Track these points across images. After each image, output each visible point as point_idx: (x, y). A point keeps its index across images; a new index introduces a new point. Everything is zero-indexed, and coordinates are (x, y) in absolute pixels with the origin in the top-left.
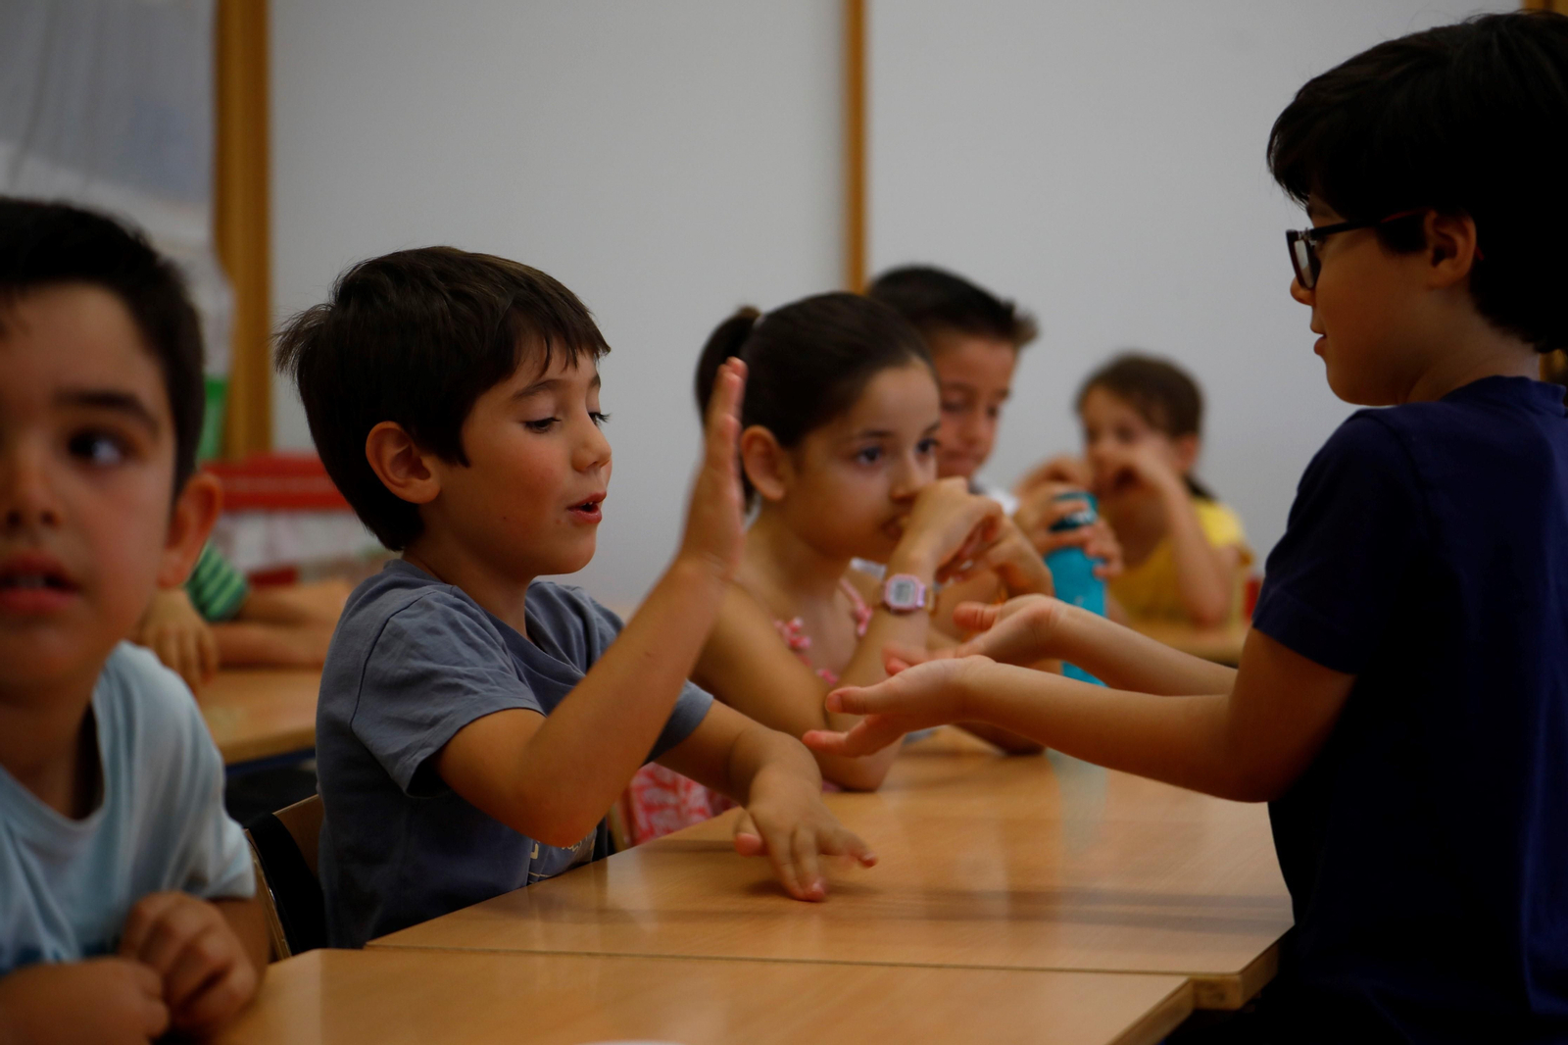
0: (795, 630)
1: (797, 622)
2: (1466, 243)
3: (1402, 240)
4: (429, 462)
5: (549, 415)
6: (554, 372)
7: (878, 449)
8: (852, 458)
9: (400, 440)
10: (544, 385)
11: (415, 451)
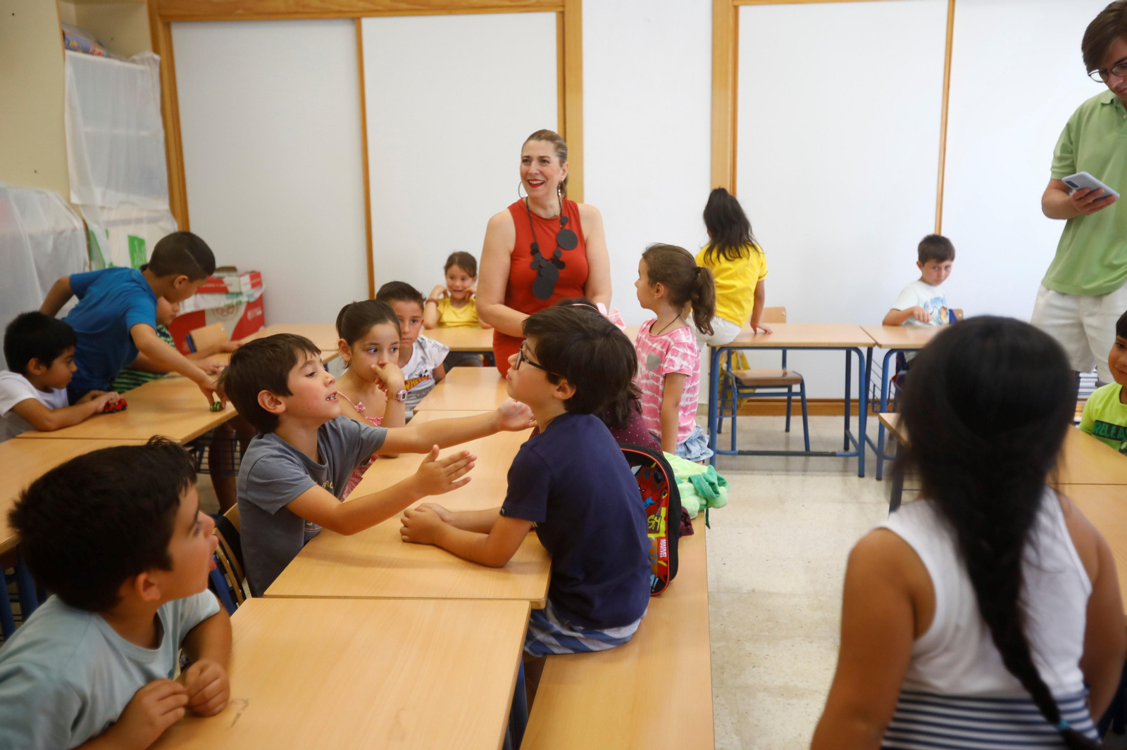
0: (360, 406)
1: (360, 403)
2: (570, 393)
3: (553, 379)
4: (280, 399)
5: (312, 372)
6: (309, 359)
7: (377, 349)
8: (367, 350)
9: (269, 395)
10: (307, 363)
11: (274, 397)
